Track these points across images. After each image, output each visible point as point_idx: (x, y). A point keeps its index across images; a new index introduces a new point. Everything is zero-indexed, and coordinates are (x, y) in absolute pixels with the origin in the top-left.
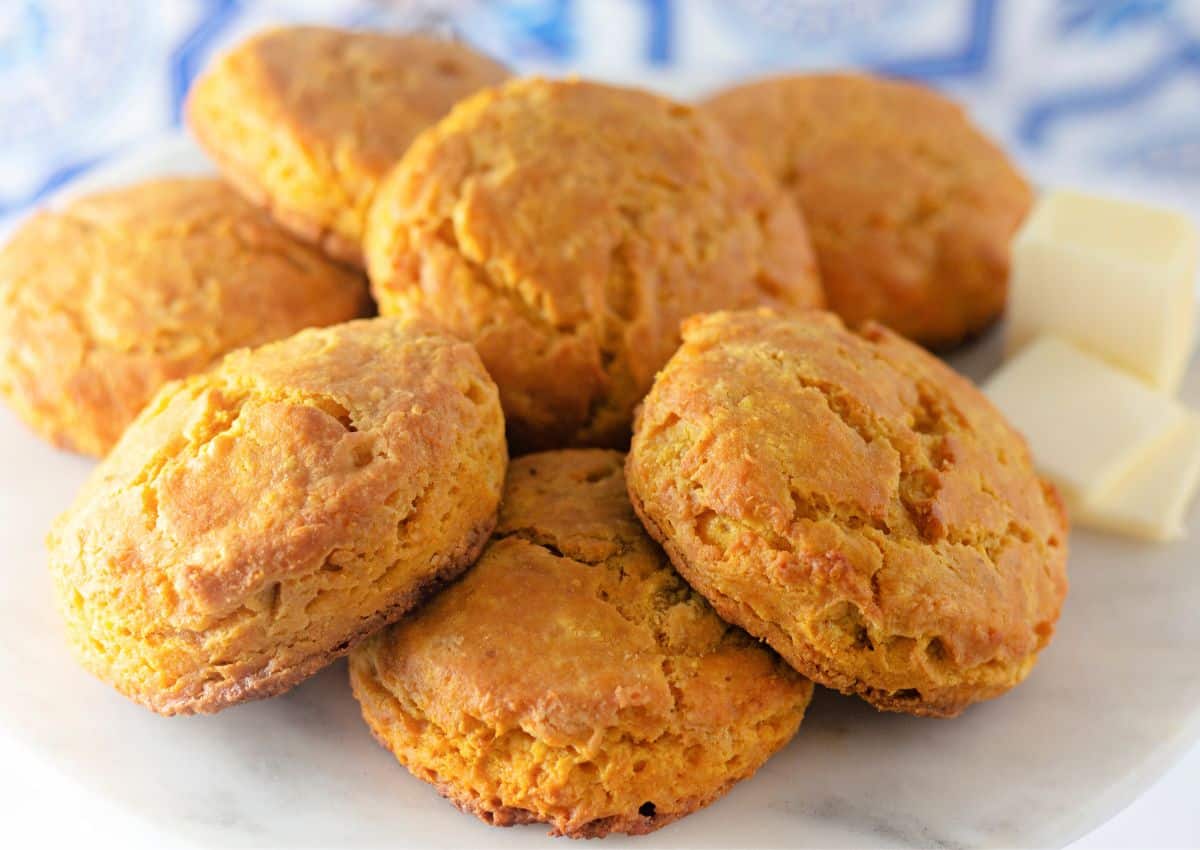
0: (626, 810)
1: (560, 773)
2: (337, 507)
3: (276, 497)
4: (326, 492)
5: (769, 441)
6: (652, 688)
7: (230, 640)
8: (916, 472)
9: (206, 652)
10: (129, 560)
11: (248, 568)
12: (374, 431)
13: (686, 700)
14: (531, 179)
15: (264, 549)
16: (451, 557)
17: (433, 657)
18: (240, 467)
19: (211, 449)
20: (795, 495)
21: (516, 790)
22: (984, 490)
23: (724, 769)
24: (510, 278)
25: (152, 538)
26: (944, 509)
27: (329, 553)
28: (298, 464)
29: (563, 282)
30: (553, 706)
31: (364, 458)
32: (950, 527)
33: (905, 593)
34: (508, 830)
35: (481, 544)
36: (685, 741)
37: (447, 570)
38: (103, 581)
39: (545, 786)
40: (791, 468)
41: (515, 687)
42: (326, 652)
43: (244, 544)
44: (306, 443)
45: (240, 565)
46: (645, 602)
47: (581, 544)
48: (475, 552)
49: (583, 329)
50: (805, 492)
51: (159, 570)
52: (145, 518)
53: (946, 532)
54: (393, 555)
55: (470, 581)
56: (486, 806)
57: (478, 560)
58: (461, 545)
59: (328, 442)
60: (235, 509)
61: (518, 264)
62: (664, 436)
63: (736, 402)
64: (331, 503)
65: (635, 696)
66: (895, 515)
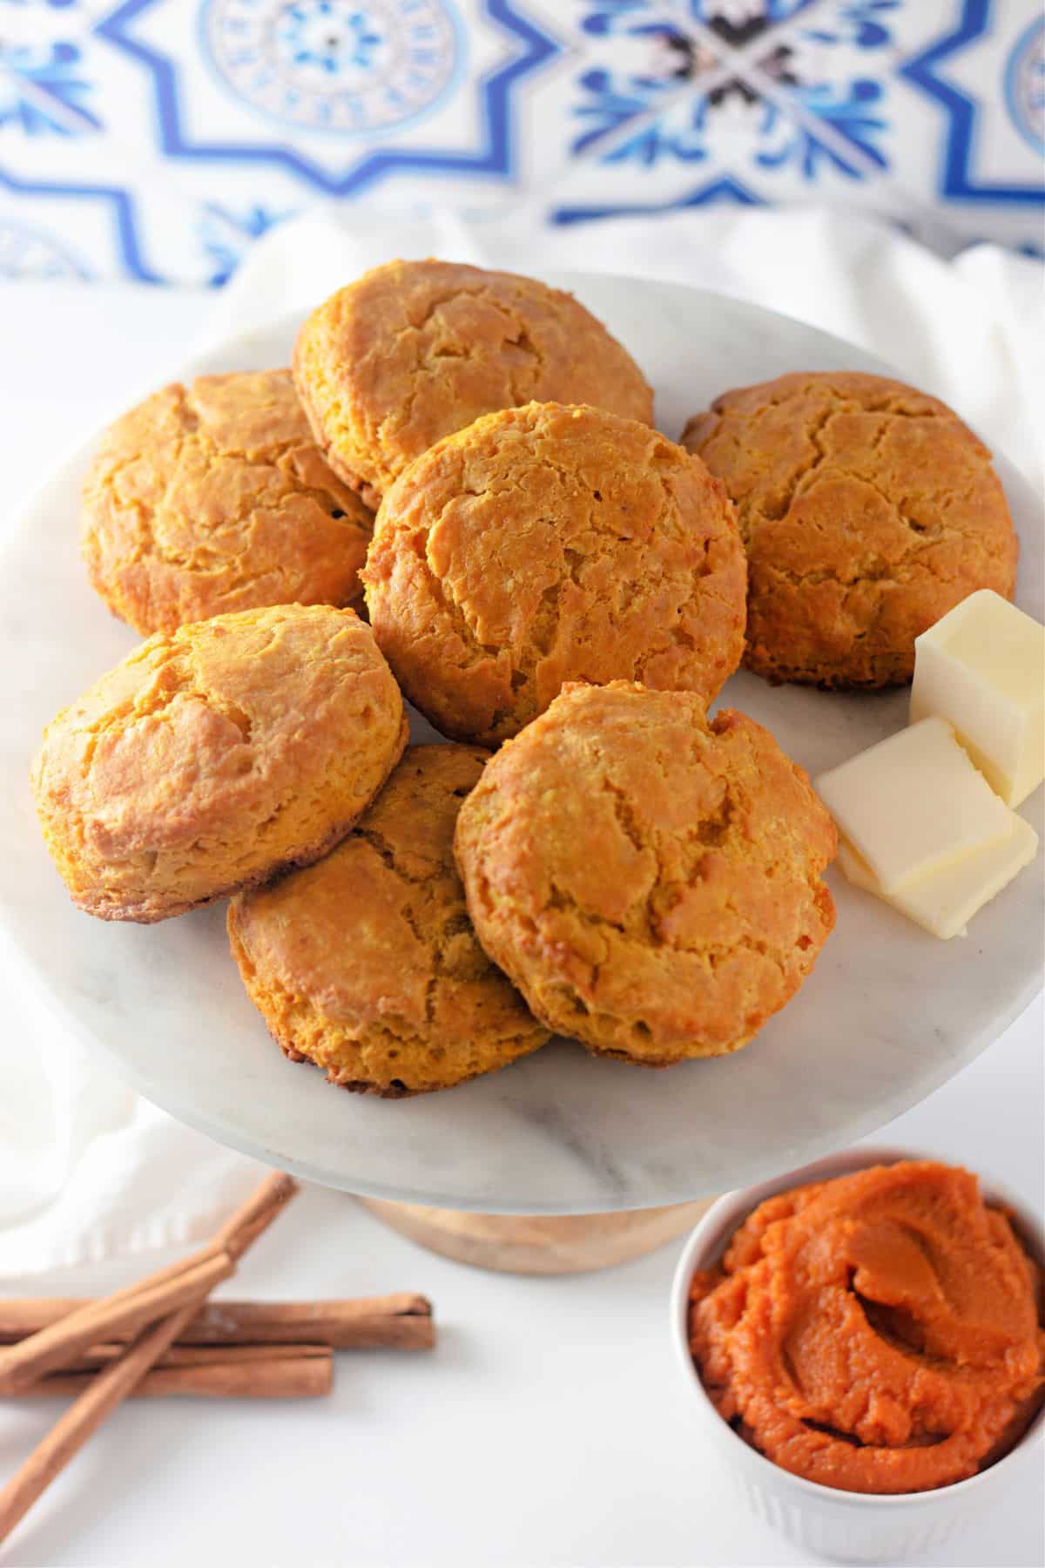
0: (378, 1081)
1: (333, 1043)
2: (207, 807)
3: (169, 785)
4: (206, 792)
5: (549, 837)
6: (409, 1003)
7: (117, 879)
8: (670, 883)
9: (102, 880)
10: (63, 796)
11: (134, 837)
12: (260, 747)
13: (435, 1017)
14: (503, 511)
15: (148, 825)
16: (306, 849)
17: (265, 930)
18: (154, 748)
19: (143, 724)
20: (553, 888)
21: (304, 1043)
22: (728, 906)
23: (465, 1069)
24: (456, 597)
25: (83, 784)
26: (675, 924)
27: (196, 839)
28: (193, 762)
29: (496, 612)
30: (331, 998)
31: (246, 767)
32: (678, 937)
33: (616, 986)
34: (299, 1065)
35: (334, 842)
36: (430, 1045)
37: (301, 858)
38: (44, 804)
39: (321, 1048)
40: (555, 864)
41: (311, 975)
42: (190, 903)
43: (135, 817)
44: (205, 745)
45: (128, 833)
46: (437, 925)
47: (408, 862)
48: (326, 849)
49: (503, 654)
50: (560, 887)
51: (79, 812)
52: (82, 767)
53: (672, 940)
54: (249, 847)
55: (317, 870)
56: (285, 1044)
57: (326, 857)
58: (316, 841)
59: (221, 748)
60: (139, 784)
61: (464, 587)
62: (488, 798)
63: (540, 792)
64: (206, 802)
65: (394, 1007)
66: (635, 919)
